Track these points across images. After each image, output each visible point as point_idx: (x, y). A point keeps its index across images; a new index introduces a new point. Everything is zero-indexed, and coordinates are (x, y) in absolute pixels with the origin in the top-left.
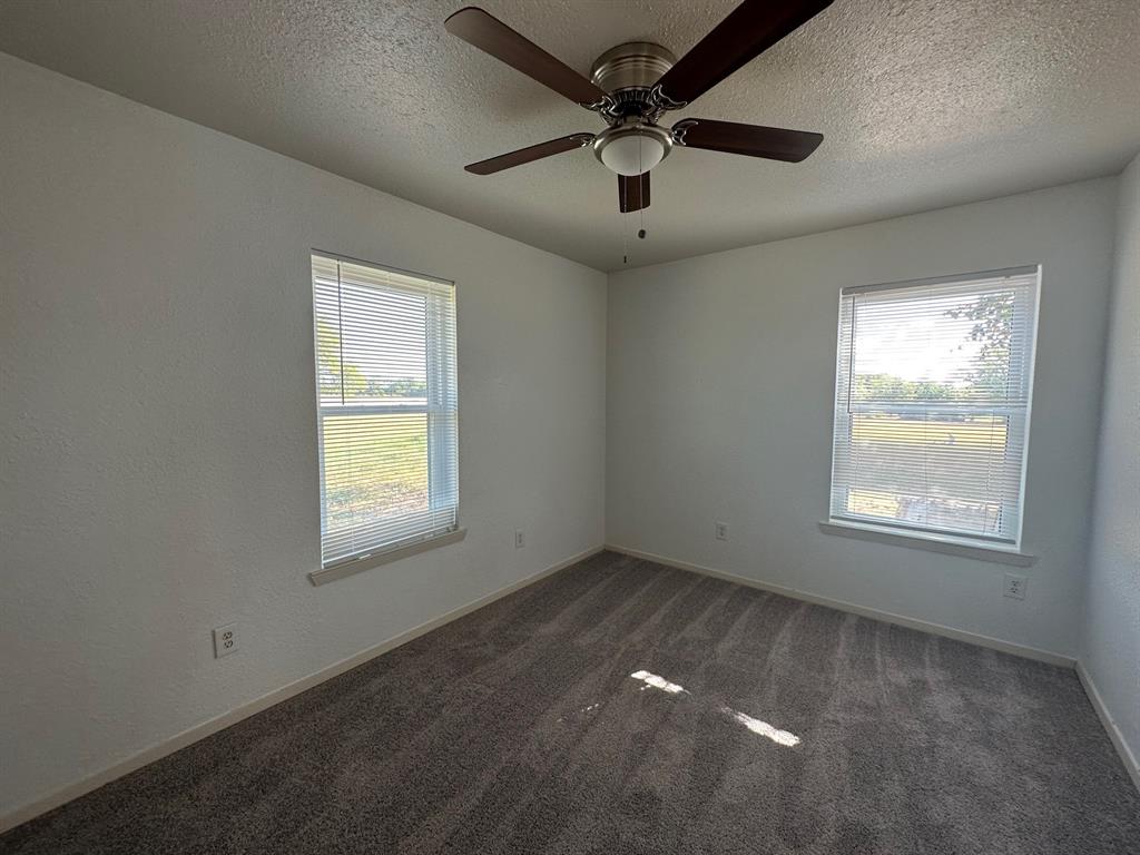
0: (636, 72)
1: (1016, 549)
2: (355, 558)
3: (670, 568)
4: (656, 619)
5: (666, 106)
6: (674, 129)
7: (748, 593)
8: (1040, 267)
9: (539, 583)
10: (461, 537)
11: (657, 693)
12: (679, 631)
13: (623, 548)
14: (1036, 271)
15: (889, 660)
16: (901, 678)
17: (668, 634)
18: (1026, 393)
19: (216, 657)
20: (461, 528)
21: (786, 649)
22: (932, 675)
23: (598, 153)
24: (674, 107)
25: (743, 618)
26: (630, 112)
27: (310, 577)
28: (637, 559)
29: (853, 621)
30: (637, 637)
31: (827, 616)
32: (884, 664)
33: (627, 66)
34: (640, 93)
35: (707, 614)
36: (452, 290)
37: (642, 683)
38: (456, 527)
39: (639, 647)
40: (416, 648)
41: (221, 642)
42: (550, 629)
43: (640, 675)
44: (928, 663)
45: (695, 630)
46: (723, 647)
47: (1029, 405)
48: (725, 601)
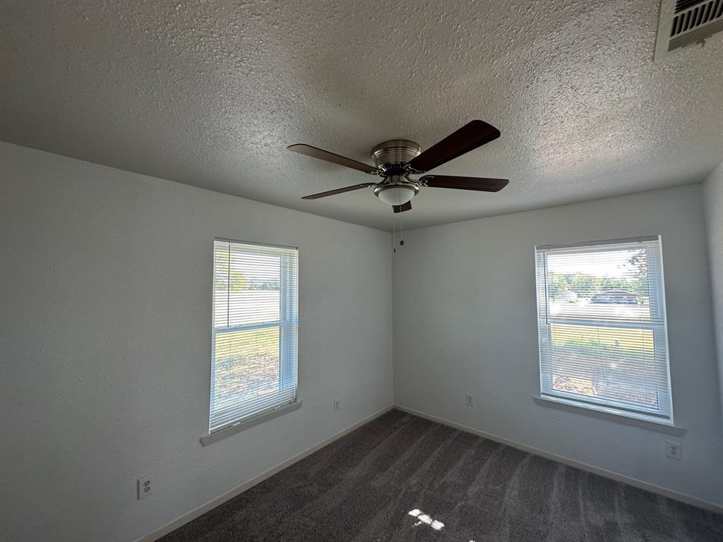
0: (397, 155)
1: (671, 422)
2: (230, 426)
3: (437, 424)
4: (427, 465)
5: (414, 172)
6: (420, 180)
7: (489, 446)
8: (660, 236)
9: (349, 435)
10: (299, 406)
11: (427, 527)
12: (442, 476)
13: (405, 408)
14: (657, 239)
15: (589, 504)
16: (598, 520)
17: (434, 479)
18: (662, 315)
19: (138, 498)
20: (299, 401)
21: (516, 493)
22: (621, 518)
23: (377, 194)
24: (419, 173)
25: (485, 467)
26: (394, 174)
27: (201, 440)
28: (414, 417)
29: (562, 470)
30: (413, 481)
31: (545, 465)
32: (586, 509)
33: (392, 152)
34: (399, 165)
35: (461, 462)
36: (296, 252)
37: (416, 519)
38: (295, 400)
39: (414, 489)
40: (266, 486)
41: (142, 488)
42: (356, 473)
43: (415, 513)
44: (617, 507)
45: (452, 476)
46: (473, 489)
47: (666, 323)
48: (473, 451)
